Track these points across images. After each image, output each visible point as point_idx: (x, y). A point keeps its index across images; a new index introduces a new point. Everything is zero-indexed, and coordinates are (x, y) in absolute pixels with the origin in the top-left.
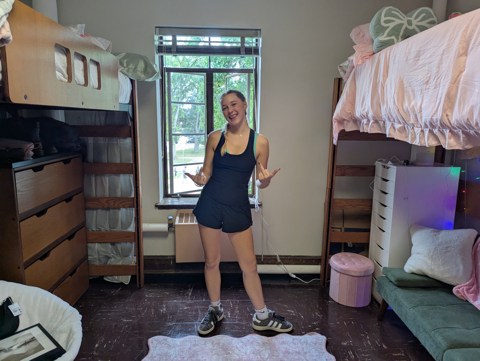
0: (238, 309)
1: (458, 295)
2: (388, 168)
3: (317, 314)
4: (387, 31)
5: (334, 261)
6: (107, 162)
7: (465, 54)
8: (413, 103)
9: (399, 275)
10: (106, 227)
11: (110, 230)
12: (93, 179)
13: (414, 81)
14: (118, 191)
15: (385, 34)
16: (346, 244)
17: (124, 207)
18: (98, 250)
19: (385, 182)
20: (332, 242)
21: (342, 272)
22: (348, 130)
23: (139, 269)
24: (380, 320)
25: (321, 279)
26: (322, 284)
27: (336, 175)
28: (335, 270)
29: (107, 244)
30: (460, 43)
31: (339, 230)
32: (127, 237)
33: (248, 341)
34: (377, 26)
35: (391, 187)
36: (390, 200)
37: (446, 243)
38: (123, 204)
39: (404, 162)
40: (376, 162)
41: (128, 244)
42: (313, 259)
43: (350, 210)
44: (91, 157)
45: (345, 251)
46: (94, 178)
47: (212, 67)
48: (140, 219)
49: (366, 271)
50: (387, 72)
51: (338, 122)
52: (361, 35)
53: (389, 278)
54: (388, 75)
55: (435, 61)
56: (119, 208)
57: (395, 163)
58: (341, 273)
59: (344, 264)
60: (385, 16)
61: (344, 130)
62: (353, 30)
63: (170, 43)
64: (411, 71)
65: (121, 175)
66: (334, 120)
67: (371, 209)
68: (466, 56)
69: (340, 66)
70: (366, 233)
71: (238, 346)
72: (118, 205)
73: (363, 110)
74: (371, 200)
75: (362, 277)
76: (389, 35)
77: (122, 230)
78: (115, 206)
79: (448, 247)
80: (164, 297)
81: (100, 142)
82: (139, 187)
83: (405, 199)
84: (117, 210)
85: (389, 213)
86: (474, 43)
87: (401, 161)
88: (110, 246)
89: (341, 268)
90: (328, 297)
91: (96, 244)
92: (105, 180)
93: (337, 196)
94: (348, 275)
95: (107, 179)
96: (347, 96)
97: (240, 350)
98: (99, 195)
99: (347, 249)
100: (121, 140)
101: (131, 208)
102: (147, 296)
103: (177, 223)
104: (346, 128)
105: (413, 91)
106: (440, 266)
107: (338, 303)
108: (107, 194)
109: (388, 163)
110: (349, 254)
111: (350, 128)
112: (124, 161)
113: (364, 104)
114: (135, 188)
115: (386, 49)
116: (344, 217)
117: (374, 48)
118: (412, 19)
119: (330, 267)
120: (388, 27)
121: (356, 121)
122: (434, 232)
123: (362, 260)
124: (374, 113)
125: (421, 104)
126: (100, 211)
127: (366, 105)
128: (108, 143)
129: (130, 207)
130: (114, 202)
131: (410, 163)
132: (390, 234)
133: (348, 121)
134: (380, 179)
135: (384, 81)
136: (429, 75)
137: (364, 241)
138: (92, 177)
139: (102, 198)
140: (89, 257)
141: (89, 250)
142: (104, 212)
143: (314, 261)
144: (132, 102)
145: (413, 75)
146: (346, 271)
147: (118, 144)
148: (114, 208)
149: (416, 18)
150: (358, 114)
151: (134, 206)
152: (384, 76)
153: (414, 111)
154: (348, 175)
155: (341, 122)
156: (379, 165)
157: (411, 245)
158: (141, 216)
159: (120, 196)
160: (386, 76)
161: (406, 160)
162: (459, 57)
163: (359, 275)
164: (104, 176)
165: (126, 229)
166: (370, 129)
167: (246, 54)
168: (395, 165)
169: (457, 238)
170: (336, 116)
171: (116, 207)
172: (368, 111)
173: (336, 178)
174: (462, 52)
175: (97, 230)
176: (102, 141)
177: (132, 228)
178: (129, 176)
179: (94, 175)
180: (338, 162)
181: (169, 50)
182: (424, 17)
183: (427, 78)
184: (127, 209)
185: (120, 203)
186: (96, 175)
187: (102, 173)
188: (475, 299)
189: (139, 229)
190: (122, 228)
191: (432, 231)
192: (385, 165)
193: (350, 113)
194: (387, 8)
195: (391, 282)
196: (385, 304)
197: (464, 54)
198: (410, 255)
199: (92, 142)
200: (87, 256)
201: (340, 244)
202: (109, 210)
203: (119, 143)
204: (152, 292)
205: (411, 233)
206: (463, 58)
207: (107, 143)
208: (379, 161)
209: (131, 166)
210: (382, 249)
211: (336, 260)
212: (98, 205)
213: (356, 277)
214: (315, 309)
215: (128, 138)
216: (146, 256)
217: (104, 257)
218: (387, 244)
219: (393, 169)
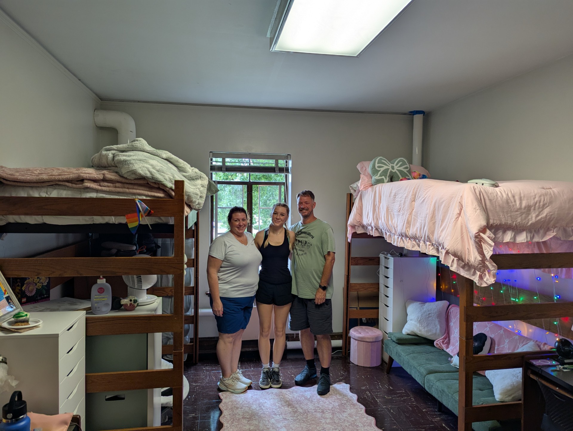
0: (281, 373)
1: (437, 346)
2: (388, 259)
3: (342, 372)
4: (380, 173)
5: (354, 333)
8: (393, 222)
9: (399, 336)
15: (379, 175)
16: (361, 319)
19: (386, 269)
20: (350, 318)
21: (360, 340)
22: (358, 232)
23: (196, 347)
24: (388, 373)
25: (343, 350)
26: (344, 354)
27: (351, 265)
28: (354, 339)
31: (356, 309)
32: (186, 319)
33: (294, 390)
34: (374, 169)
35: (391, 273)
36: (391, 282)
37: (429, 311)
39: (399, 254)
40: (380, 254)
41: (186, 326)
42: (335, 335)
43: (363, 292)
45: (360, 326)
47: (251, 181)
48: (198, 304)
49: (377, 338)
50: (381, 200)
51: (351, 227)
52: (364, 169)
53: (392, 339)
54: (381, 202)
57: (392, 255)
58: (358, 340)
59: (361, 334)
60: (378, 164)
61: (356, 232)
62: (359, 164)
63: (220, 164)
66: (349, 225)
67: (379, 290)
69: (351, 186)
70: (376, 310)
71: (287, 393)
73: (368, 221)
74: (378, 284)
75: (374, 343)
76: (381, 176)
79: (430, 314)
81: (167, 242)
82: (198, 277)
83: (401, 281)
85: (390, 292)
87: (397, 253)
89: (358, 336)
90: (350, 362)
93: (352, 281)
94: (364, 342)
96: (357, 209)
97: (289, 396)
98: (164, 284)
99: (362, 324)
101: (191, 295)
102: (204, 368)
105: (394, 214)
106: (425, 327)
107: (357, 365)
108: (170, 284)
109: (388, 255)
110: (364, 327)
111: (360, 231)
113: (369, 217)
114: (195, 278)
115: (380, 184)
116: (359, 299)
117: (373, 182)
118: (394, 165)
119: (350, 338)
120: (380, 170)
121: (363, 227)
122: (421, 304)
123: (373, 330)
124: (375, 224)
125: (397, 223)
131: (404, 255)
132: (392, 308)
133: (358, 226)
134: (383, 267)
135: (379, 205)
137: (374, 317)
139: (167, 287)
142: (167, 299)
143: (336, 337)
146: (362, 338)
149: (396, 165)
150: (365, 222)
151: (193, 293)
152: (379, 202)
153: (394, 226)
154: (360, 264)
155: (353, 227)
156: (382, 256)
157: (407, 315)
161: (401, 253)
163: (371, 340)
165: (186, 312)
166: (374, 233)
167: (280, 172)
168: (393, 257)
169: (435, 307)
170: (349, 223)
172: (371, 222)
173: (352, 267)
177: (191, 312)
178: (190, 269)
180: (352, 255)
181: (219, 169)
182: (401, 164)
184: (189, 296)
188: (447, 347)
189: (198, 313)
191: (419, 304)
192: (386, 256)
193: (359, 221)
194: (379, 158)
195: (394, 341)
196: (391, 360)
197: (414, 201)
198: (407, 322)
199: (161, 242)
201: (356, 320)
202: (171, 298)
205: (406, 305)
208: (382, 254)
209: (192, 261)
210: (388, 320)
211: (355, 331)
212: (163, 293)
213: (370, 342)
214: (340, 370)
215: (190, 239)
216: (200, 338)
217: (165, 338)
218: (390, 317)
219: (391, 260)
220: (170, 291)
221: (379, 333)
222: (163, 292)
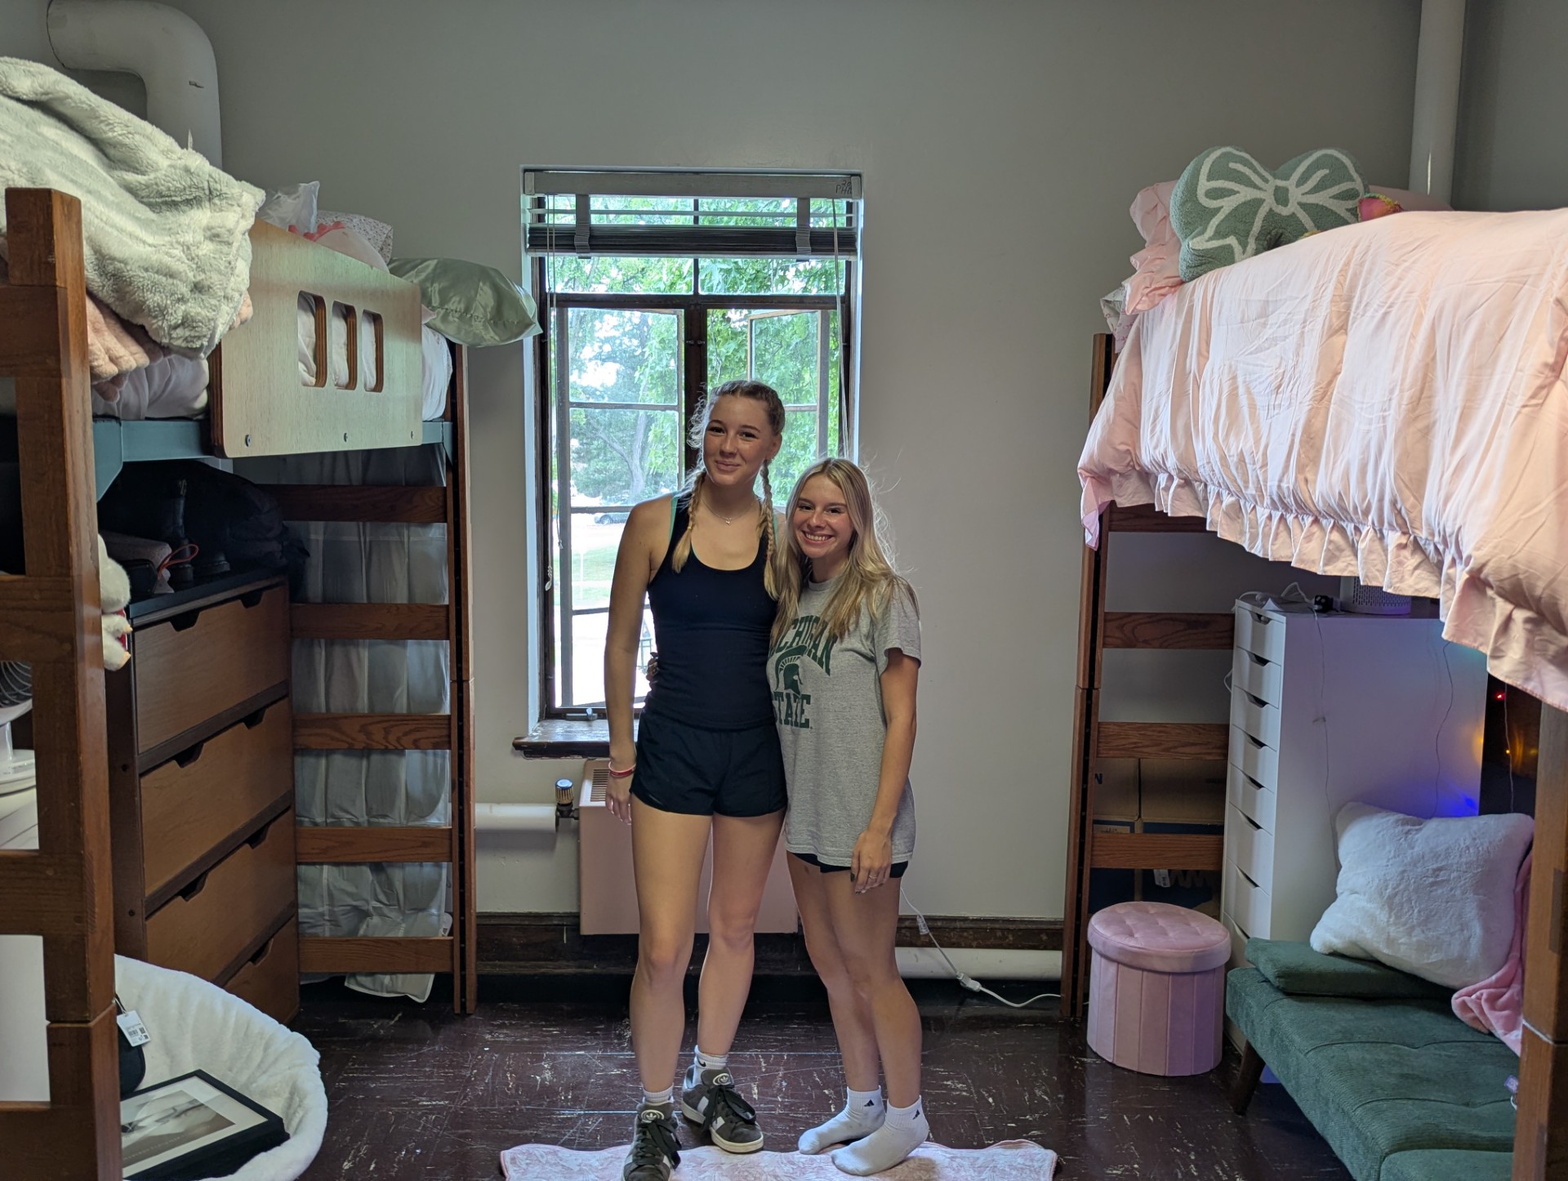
0: (785, 1078)
2: (1268, 620)
3: (1039, 1093)
5: (1104, 930)
6: (365, 601)
7: (1343, 328)
10: (357, 813)
11: (369, 821)
12: (320, 655)
13: (1256, 380)
14: (398, 693)
16: (1148, 874)
17: (416, 745)
18: (331, 888)
19: (1258, 666)
20: (1096, 866)
22: (1124, 501)
23: (463, 951)
24: (1241, 1110)
25: (1064, 995)
26: (1067, 1013)
27: (1106, 645)
28: (1103, 955)
29: (358, 868)
30: (1332, 301)
31: (1127, 829)
32: (425, 845)
34: (1189, 205)
35: (1274, 684)
36: (1272, 724)
38: (418, 735)
39: (1316, 603)
40: (1237, 602)
41: (428, 869)
42: (1040, 931)
44: (315, 583)
46: (323, 653)
47: (702, 293)
48: (468, 786)
50: (1207, 344)
51: (1093, 477)
54: (1208, 352)
55: (1291, 338)
56: (400, 752)
57: (1286, 605)
58: (1119, 963)
61: (1116, 504)
62: (1138, 195)
63: (571, 220)
64: (1251, 353)
65: (409, 641)
66: (1083, 472)
68: (1346, 334)
69: (1107, 301)
70: (1211, 839)
72: (398, 740)
75: (1188, 978)
76: (1219, 234)
77: (410, 824)
78: (387, 742)
80: (545, 1042)
81: (345, 538)
82: (468, 680)
83: (1316, 720)
84: (393, 757)
85: (1270, 765)
86: (1357, 308)
87: (1309, 600)
88: (366, 871)
89: (1120, 945)
90: (1083, 1048)
91: (326, 867)
92: (359, 659)
93: (1107, 713)
94: (1144, 970)
95: (365, 654)
98: (339, 705)
99: (1151, 890)
100: (413, 529)
101: (439, 751)
102: (488, 1037)
103: (586, 800)
104: (1120, 496)
107: (1112, 1064)
108: (363, 705)
109: (1265, 608)
110: (1155, 907)
112: (418, 600)
114: (456, 685)
115: (1210, 273)
116: (1143, 787)
117: (1182, 267)
118: (1290, 184)
123: (1193, 924)
124: (1180, 458)
126: (338, 759)
127: (1161, 431)
128: (371, 542)
129: (436, 746)
130: (387, 731)
131: (1337, 605)
133: (1122, 475)
134: (1247, 659)
135: (1201, 370)
136: (1282, 370)
137: (1203, 866)
138: (317, 649)
139: (346, 718)
140: (302, 911)
141: (300, 887)
142: (352, 763)
143: (1044, 937)
144: (452, 414)
145: (1254, 365)
146: (1137, 955)
147: (402, 543)
148: (386, 751)
149: (1300, 184)
150: (1145, 457)
151: (450, 742)
152: (1199, 355)
154: (1146, 643)
155: (1103, 477)
156: (1242, 611)
157: (1337, 867)
158: (471, 776)
159: (405, 712)
160: (1205, 353)
161: (1326, 597)
162: (1331, 336)
163: (1177, 968)
164: (357, 646)
165: (423, 817)
166: (1172, 506)
167: (814, 251)
168: (1286, 612)
170: (1086, 461)
171: (390, 747)
172: (1166, 452)
174: (1336, 323)
175: (328, 821)
176: (351, 532)
177: (441, 817)
178: (437, 646)
179: (323, 642)
181: (565, 241)
182: (1323, 179)
183: (1276, 377)
184: (426, 754)
185: (406, 734)
186: (330, 644)
187: (349, 637)
189: (466, 818)
190: (408, 812)
191: (1397, 822)
192: (1258, 610)
193: (1128, 452)
194: (1218, 153)
197: (1341, 328)
199: (321, 538)
200: (295, 905)
201: (1126, 874)
202: (368, 758)
203: (406, 540)
204: (501, 1026)
205: (1337, 825)
206: (1338, 339)
207: (368, 540)
208: (1244, 599)
209: (443, 614)
210: (1256, 885)
211: (1107, 923)
212: (333, 739)
213: (1169, 974)
214: (1036, 1079)
215: (436, 524)
216: (481, 916)
217: (349, 912)
218: (1265, 868)
219: (1279, 623)
220: (360, 731)
221: (1214, 938)
222: (337, 735)
